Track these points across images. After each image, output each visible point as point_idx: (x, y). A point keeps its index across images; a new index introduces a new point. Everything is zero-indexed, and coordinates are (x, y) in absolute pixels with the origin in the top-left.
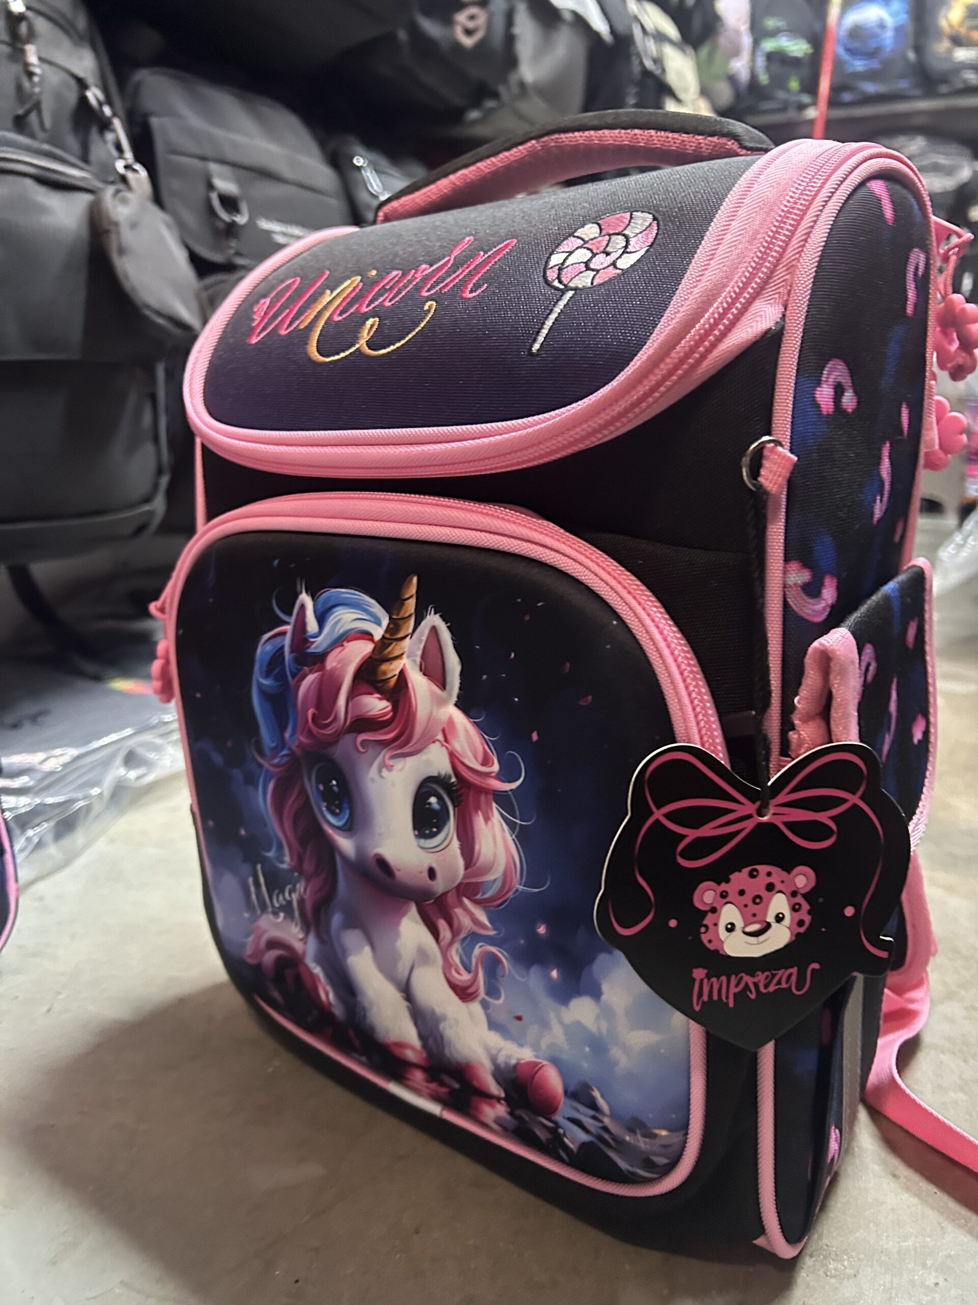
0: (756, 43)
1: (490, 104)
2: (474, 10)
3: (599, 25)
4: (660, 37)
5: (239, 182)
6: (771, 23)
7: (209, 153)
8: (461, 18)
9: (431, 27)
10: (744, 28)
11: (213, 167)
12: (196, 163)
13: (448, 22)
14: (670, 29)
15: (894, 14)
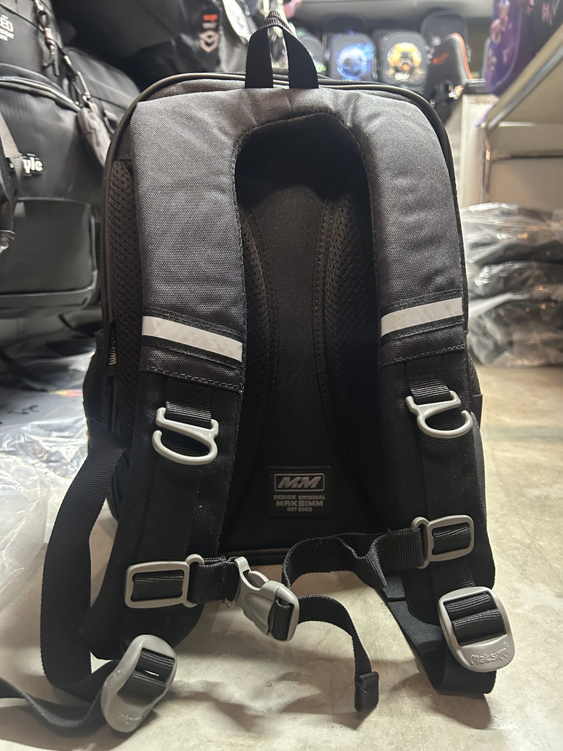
2: (210, 33)
5: (116, 113)
7: (102, 97)
8: (204, 36)
9: (187, 39)
11: (104, 104)
13: (196, 37)
15: (366, 54)
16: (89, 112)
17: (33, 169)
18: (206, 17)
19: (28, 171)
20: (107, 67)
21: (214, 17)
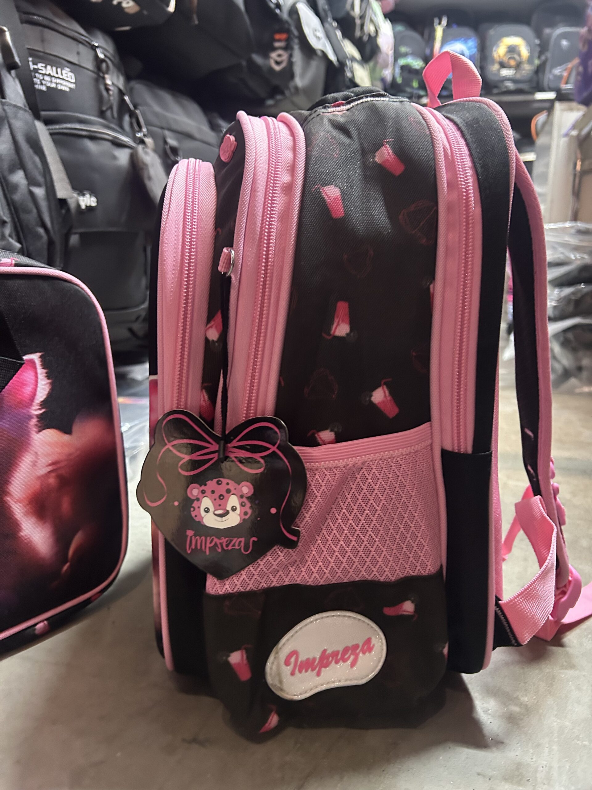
0: (396, 60)
1: (279, 97)
2: (280, 52)
3: (332, 57)
4: (353, 59)
5: (178, 140)
6: (403, 49)
7: (164, 125)
8: (274, 55)
9: (258, 59)
10: (391, 53)
11: (167, 133)
12: (159, 130)
13: (266, 56)
14: (356, 54)
15: (469, 49)
16: (143, 148)
17: (88, 205)
18: (277, 36)
19: (83, 207)
20: (174, 95)
21: (284, 36)
